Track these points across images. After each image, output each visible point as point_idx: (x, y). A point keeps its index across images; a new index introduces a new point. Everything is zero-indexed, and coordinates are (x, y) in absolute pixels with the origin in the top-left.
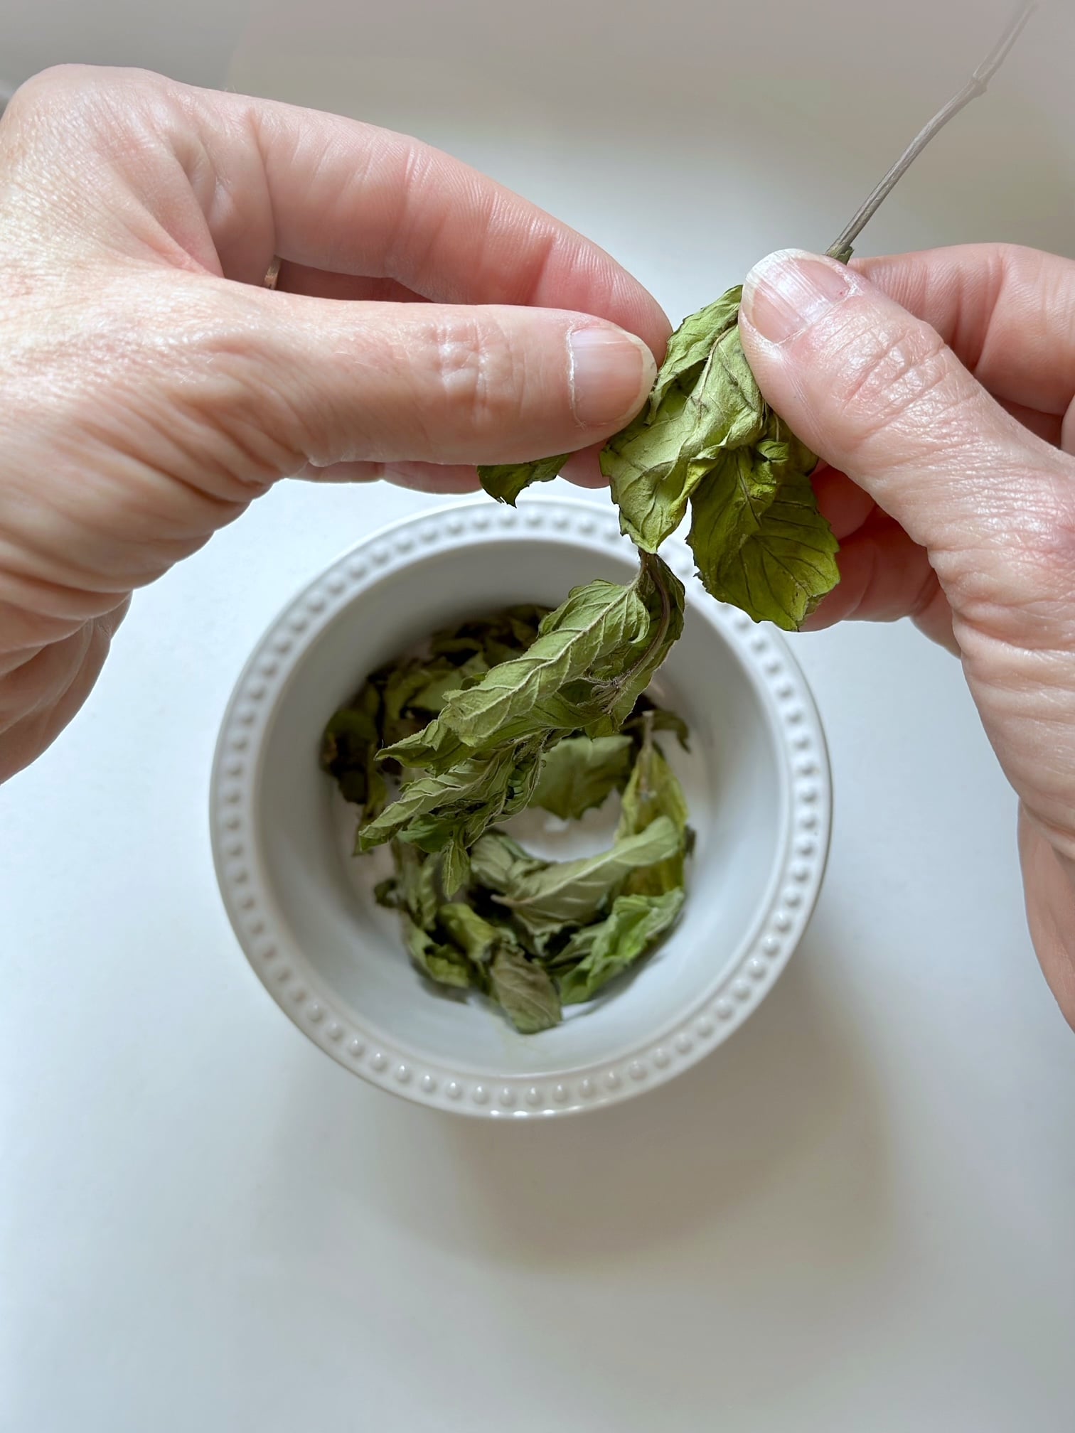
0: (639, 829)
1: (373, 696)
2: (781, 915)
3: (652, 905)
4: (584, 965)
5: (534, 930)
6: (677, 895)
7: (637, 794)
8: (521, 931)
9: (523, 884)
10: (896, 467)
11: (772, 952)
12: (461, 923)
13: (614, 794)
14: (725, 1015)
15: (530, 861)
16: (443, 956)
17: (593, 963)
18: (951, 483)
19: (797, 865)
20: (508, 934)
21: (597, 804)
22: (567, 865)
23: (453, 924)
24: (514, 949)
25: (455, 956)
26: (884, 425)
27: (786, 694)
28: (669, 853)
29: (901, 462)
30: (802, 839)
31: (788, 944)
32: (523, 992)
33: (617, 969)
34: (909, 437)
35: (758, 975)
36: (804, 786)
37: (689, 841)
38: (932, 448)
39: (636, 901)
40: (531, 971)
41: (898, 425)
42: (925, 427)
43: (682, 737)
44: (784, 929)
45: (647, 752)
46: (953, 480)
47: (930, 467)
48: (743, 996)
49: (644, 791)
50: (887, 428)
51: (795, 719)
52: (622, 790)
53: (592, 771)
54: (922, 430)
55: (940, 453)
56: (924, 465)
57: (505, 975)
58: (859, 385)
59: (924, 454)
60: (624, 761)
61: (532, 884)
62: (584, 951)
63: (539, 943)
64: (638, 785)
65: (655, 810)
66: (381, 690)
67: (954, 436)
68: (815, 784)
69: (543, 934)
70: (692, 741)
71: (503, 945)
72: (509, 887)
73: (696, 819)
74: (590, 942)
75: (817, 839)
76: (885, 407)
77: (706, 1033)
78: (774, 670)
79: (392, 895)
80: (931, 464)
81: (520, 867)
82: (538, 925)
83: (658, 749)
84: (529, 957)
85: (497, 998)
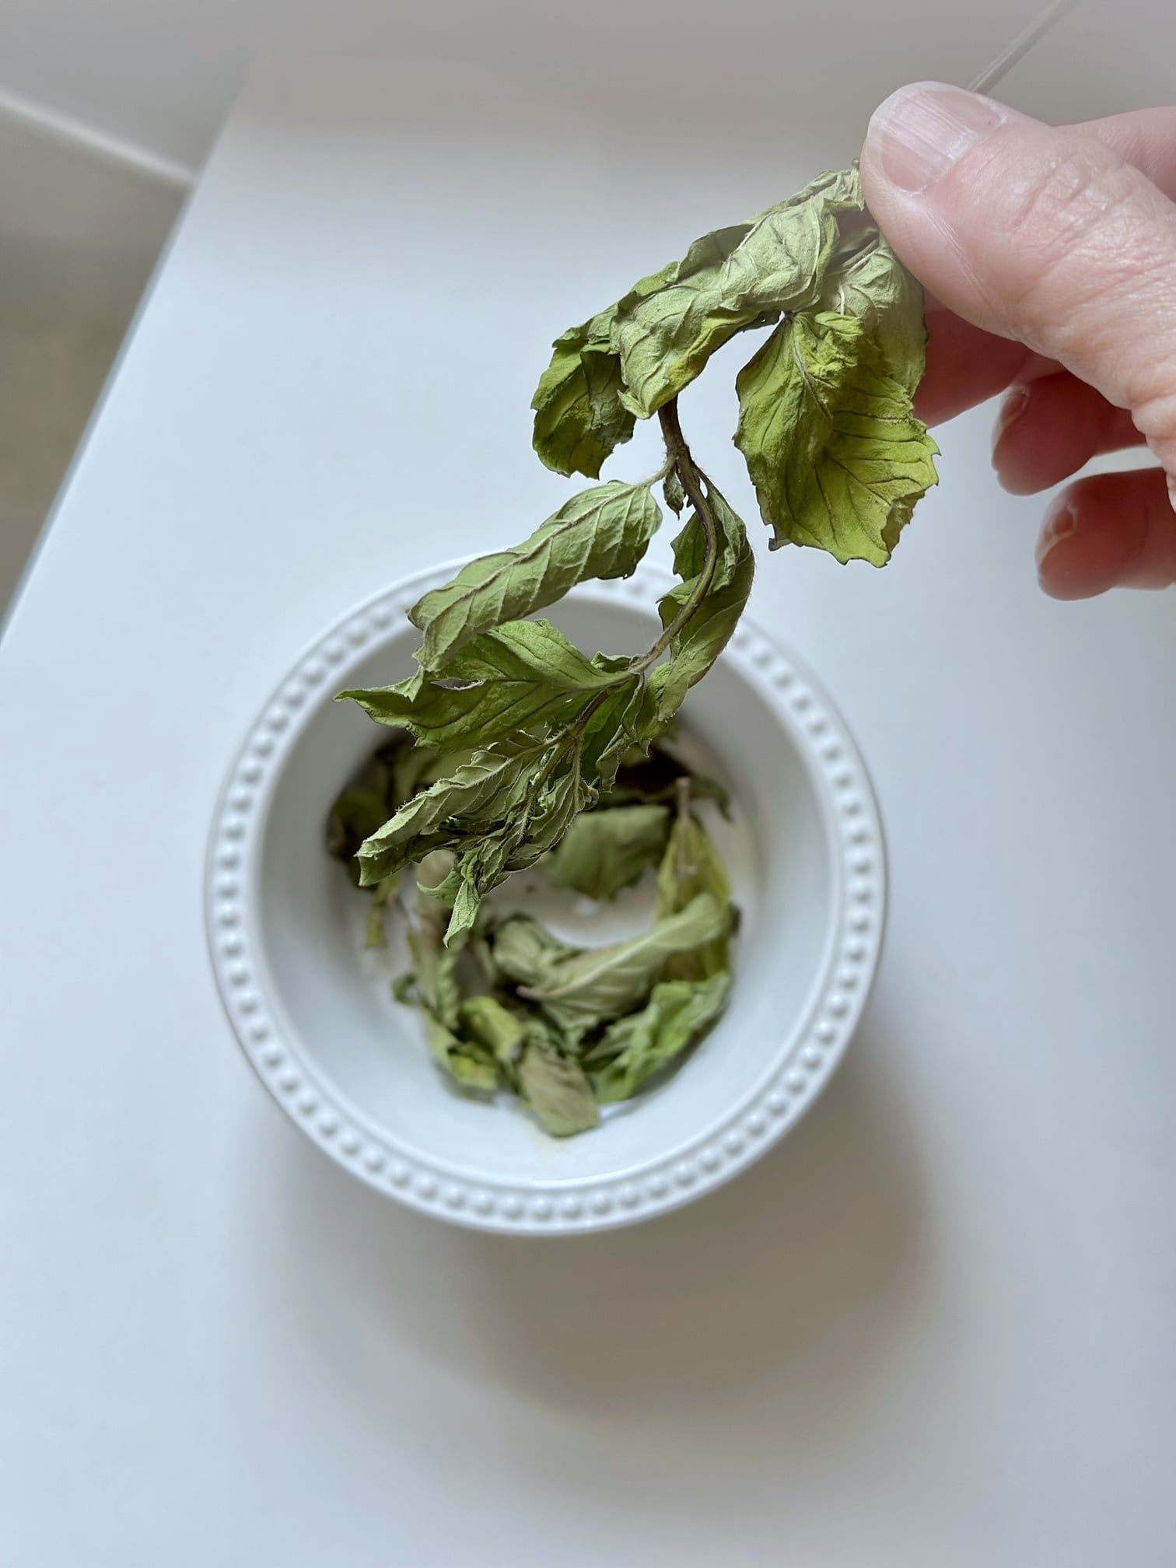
0: (678, 908)
1: (381, 774)
2: (836, 998)
3: (695, 992)
4: (622, 1061)
5: (567, 1024)
6: (721, 980)
7: (675, 871)
8: (552, 1024)
9: (553, 974)
10: (1085, 305)
11: (828, 1039)
12: (485, 1019)
13: (649, 871)
14: (778, 1111)
15: (559, 947)
16: (469, 1056)
17: (633, 1057)
18: (1159, 312)
19: (852, 942)
20: (538, 1028)
21: (633, 882)
22: (600, 952)
23: (477, 1021)
24: (545, 1045)
25: (481, 1055)
26: (1065, 255)
27: (832, 755)
28: (711, 934)
29: (1092, 296)
30: (857, 913)
31: (844, 1030)
32: (557, 1092)
33: (659, 1064)
34: (1100, 263)
35: (813, 1065)
36: (857, 854)
37: (734, 920)
38: (1131, 272)
39: (677, 989)
40: (564, 1068)
41: (1084, 251)
42: (1119, 248)
43: (723, 805)
44: (840, 1013)
45: (683, 824)
46: (1162, 308)
47: (1130, 296)
48: (797, 1089)
49: (682, 867)
50: (1069, 258)
51: (844, 782)
52: (657, 865)
53: (624, 847)
54: (1115, 251)
55: (1141, 276)
56: (1121, 295)
57: (537, 1073)
58: (1026, 211)
59: (1121, 281)
60: (659, 835)
61: (562, 975)
62: (622, 1045)
63: (573, 1038)
64: (675, 861)
65: (695, 887)
66: (390, 765)
67: (1158, 254)
68: (867, 853)
69: (577, 1028)
70: (735, 809)
71: (534, 1041)
72: (536, 978)
73: (741, 896)
74: (627, 1035)
75: (871, 913)
76: (1064, 231)
77: (758, 1131)
78: (818, 729)
79: (412, 992)
80: (1132, 292)
81: (549, 956)
82: (571, 1018)
83: (696, 820)
84: (562, 1054)
85: (527, 1099)
